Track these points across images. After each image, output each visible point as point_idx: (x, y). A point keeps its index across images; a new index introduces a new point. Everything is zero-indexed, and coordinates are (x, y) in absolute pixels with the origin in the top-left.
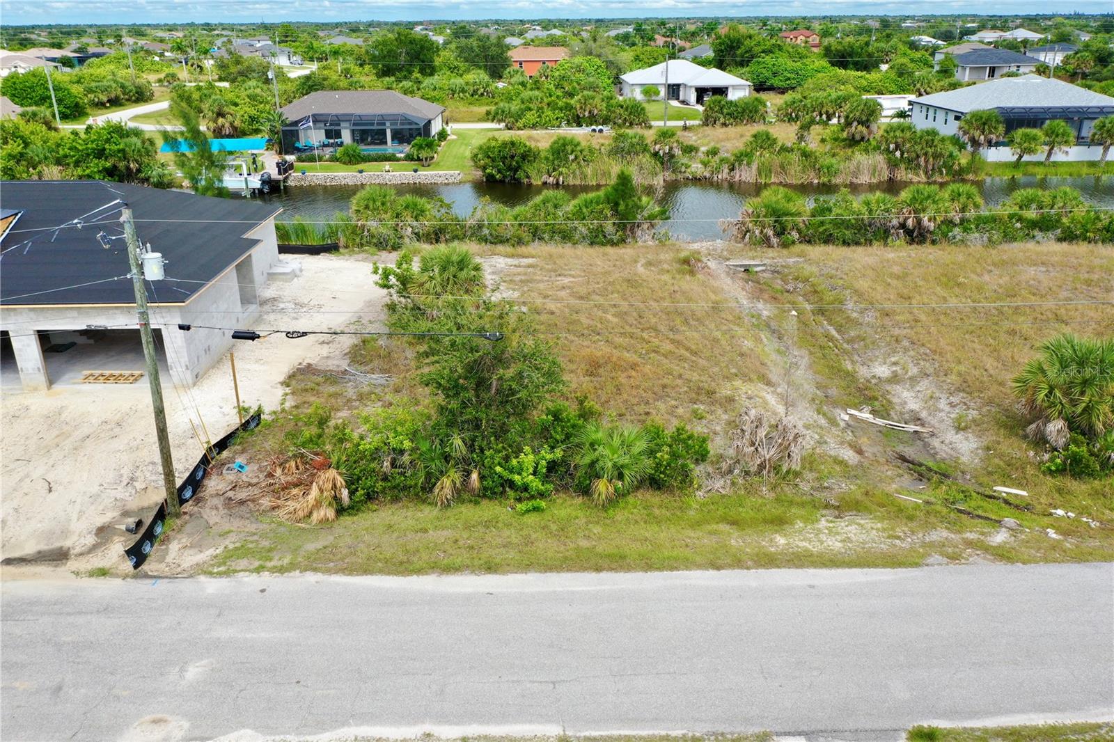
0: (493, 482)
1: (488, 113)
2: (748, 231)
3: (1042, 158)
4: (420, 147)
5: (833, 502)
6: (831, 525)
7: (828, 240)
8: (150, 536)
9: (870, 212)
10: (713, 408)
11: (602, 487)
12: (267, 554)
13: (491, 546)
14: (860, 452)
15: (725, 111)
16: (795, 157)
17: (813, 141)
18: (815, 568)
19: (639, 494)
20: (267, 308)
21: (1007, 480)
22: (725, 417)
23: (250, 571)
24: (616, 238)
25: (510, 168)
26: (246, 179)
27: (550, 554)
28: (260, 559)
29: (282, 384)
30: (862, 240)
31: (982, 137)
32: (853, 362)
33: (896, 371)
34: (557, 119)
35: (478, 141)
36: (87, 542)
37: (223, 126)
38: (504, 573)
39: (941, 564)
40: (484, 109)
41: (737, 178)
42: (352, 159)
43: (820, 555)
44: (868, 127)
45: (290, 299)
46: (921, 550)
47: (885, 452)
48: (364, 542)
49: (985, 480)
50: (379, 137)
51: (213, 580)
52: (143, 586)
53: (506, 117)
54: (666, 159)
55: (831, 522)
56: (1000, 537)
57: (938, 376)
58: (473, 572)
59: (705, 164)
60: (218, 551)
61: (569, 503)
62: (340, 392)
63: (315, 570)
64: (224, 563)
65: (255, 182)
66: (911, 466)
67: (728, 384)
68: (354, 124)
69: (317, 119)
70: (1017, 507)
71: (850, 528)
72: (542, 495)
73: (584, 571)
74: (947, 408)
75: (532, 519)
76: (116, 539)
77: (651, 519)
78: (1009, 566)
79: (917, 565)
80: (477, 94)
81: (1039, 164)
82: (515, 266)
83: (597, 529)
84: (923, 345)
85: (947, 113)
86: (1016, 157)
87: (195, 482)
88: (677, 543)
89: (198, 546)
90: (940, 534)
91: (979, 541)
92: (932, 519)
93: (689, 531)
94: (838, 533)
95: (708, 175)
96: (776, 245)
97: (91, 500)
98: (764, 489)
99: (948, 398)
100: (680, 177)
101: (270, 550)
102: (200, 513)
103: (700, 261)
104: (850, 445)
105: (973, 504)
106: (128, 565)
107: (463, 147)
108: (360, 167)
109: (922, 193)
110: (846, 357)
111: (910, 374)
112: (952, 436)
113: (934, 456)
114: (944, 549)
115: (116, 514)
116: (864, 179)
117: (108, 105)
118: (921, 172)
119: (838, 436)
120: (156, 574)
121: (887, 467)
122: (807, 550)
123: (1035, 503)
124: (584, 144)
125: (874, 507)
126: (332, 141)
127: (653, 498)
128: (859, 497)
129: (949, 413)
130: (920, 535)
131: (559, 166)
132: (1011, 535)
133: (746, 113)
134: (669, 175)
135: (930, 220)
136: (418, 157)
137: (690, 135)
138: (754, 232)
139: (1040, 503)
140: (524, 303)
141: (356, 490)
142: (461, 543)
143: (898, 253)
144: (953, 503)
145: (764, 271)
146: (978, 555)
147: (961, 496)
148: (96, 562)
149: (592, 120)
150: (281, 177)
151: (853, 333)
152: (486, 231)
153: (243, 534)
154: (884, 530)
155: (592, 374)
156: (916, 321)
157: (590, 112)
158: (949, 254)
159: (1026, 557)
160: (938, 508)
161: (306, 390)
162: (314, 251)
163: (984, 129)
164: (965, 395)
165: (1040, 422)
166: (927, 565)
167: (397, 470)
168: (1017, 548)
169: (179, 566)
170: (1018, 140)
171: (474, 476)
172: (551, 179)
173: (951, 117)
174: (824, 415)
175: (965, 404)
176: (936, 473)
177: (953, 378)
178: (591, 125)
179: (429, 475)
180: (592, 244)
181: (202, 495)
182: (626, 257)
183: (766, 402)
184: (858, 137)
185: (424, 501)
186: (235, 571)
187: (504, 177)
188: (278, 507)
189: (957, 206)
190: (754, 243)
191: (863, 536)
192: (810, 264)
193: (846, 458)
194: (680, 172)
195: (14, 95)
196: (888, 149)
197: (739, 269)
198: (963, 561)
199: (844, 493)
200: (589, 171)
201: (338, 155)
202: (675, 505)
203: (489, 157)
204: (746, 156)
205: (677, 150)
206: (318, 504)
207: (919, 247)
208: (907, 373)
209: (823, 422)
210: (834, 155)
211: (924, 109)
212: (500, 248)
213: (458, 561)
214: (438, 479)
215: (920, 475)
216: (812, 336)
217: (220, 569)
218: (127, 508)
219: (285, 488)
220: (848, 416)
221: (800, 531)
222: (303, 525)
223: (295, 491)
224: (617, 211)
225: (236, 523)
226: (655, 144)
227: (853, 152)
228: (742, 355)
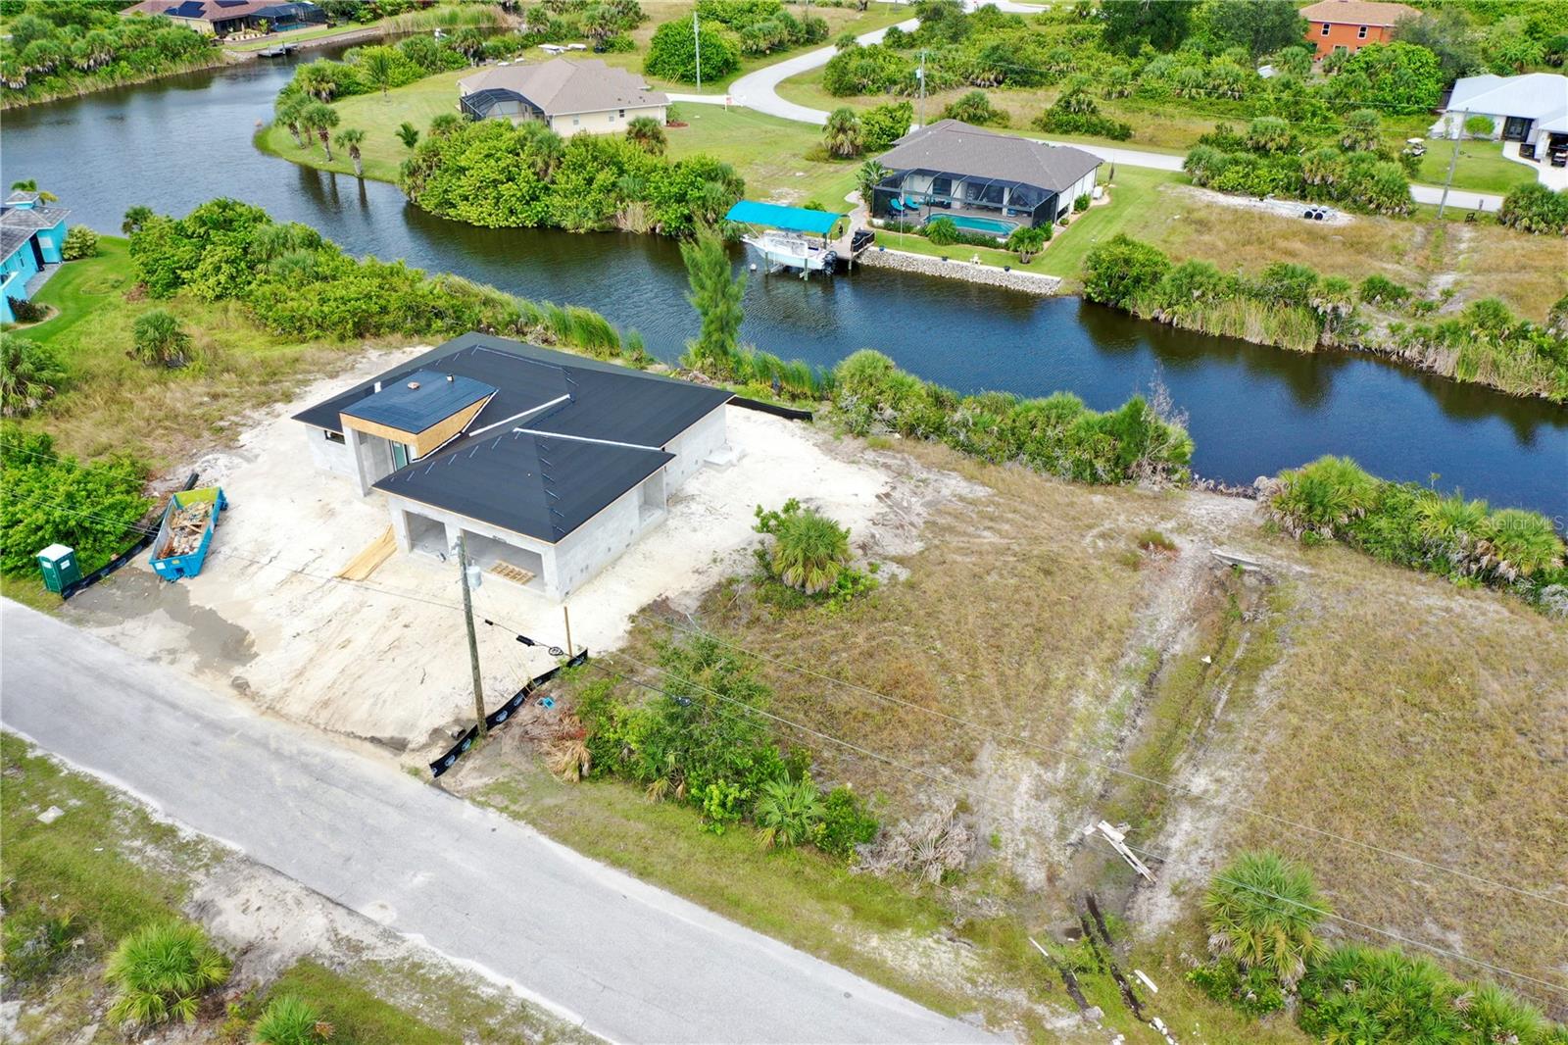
1: (1194, 139)
4: (1021, 240)
5: (958, 923)
6: (934, 945)
8: (457, 752)
11: (768, 834)
12: (517, 796)
13: (660, 853)
14: (1051, 878)
15: (1534, 208)
18: (870, 980)
19: (806, 850)
20: (679, 508)
21: (1155, 967)
23: (497, 808)
24: (1109, 476)
25: (1115, 292)
26: (806, 259)
27: (692, 879)
28: (510, 800)
29: (631, 617)
30: (1416, 564)
32: (1189, 758)
33: (1209, 790)
36: (421, 740)
37: (842, 144)
39: (972, 1023)
41: (1428, 363)
42: (945, 236)
43: (888, 970)
45: (708, 498)
46: (976, 1003)
47: (1083, 886)
48: (583, 811)
49: (1138, 959)
50: (995, 204)
51: (473, 807)
52: (432, 794)
53: (1201, 168)
54: (1329, 318)
55: (938, 942)
56: (1063, 1023)
57: (1230, 819)
58: (629, 873)
60: (490, 781)
63: (535, 825)
64: (488, 794)
65: (818, 262)
66: (1088, 913)
68: (964, 181)
70: (1129, 1000)
71: (945, 954)
74: (1194, 862)
75: (708, 839)
76: (439, 745)
77: (796, 875)
79: (951, 1014)
80: (1216, 92)
82: (960, 497)
87: (511, 708)
88: (791, 909)
89: (482, 771)
90: (1016, 995)
91: (1040, 1017)
92: (1030, 978)
93: (812, 901)
94: (928, 955)
95: (1390, 349)
96: (1296, 541)
97: (441, 701)
99: (1209, 850)
100: (1347, 343)
101: (522, 794)
102: (501, 738)
103: (1167, 546)
104: (1051, 867)
105: (1094, 979)
106: (431, 773)
108: (948, 250)
110: (1191, 748)
111: (1215, 801)
112: (1162, 896)
113: (1123, 910)
114: (998, 1011)
115: (451, 719)
117: (768, 53)
119: (1049, 852)
120: (444, 786)
121: (1061, 905)
125: (992, 943)
126: (937, 199)
127: (813, 857)
128: (993, 927)
129: (1189, 868)
130: (997, 988)
131: (1177, 303)
132: (1077, 1025)
134: (1330, 339)
136: (1017, 250)
139: (1156, 1006)
140: (913, 566)
141: (599, 764)
142: (642, 841)
144: (1079, 969)
145: (1252, 574)
146: (1017, 1030)
147: (1096, 965)
148: (417, 760)
150: (852, 255)
151: (1232, 716)
153: (515, 771)
154: (973, 970)
161: (643, 632)
164: (1224, 855)
166: (960, 1019)
168: (1062, 1039)
169: (461, 785)
171: (681, 787)
172: (1164, 316)
174: (1065, 821)
175: (1213, 866)
176: (1102, 930)
178: (1313, 201)
180: (1072, 480)
181: (512, 720)
185: (642, 791)
186: (490, 805)
187: (1107, 301)
188: (550, 754)
190: (1267, 531)
191: (946, 967)
193: (1029, 880)
194: (1352, 334)
197: (1226, 561)
198: (996, 1029)
199: (986, 917)
200: (1216, 314)
201: (929, 231)
204: (1454, 332)
205: (1345, 310)
208: (1214, 798)
209: (1051, 829)
215: (1085, 925)
217: (482, 799)
218: (460, 716)
219: (563, 738)
220: (1093, 830)
221: (900, 940)
222: (557, 778)
225: (518, 758)
226: (1316, 296)
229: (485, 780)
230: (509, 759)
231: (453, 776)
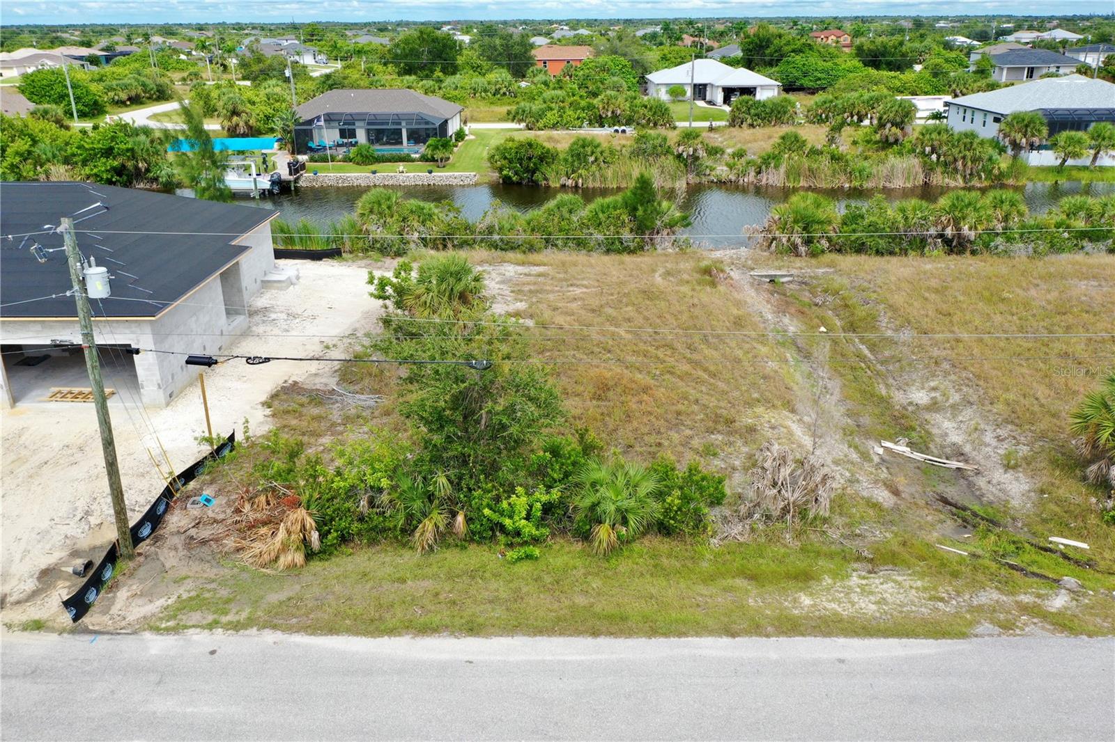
0: (482, 525)
1: (509, 113)
2: (774, 239)
3: (1088, 163)
4: (436, 148)
5: (866, 554)
6: (864, 582)
7: (860, 248)
8: (96, 582)
9: (906, 219)
10: (732, 439)
11: (603, 533)
12: (222, 606)
13: (475, 602)
14: (896, 493)
15: (752, 111)
16: (825, 162)
17: (844, 144)
18: (846, 636)
19: (646, 542)
20: (257, 318)
21: (1065, 530)
22: (745, 449)
23: (203, 627)
24: (632, 245)
25: (527, 170)
26: (255, 179)
27: (541, 613)
28: (215, 613)
29: (263, 404)
30: (897, 250)
31: (1024, 140)
32: (888, 386)
33: (935, 397)
34: (578, 118)
35: (495, 142)
36: (26, 588)
37: (237, 125)
38: (488, 635)
39: (991, 635)
40: (504, 109)
41: (764, 182)
42: (366, 159)
43: (851, 621)
44: (902, 129)
45: (283, 309)
46: (968, 616)
47: (924, 492)
48: (333, 593)
49: (1039, 528)
50: (395, 137)
51: (159, 637)
52: (82, 641)
53: (526, 117)
54: (689, 161)
55: (864, 578)
56: (1059, 601)
57: (983, 405)
58: (452, 634)
59: (731, 167)
60: (170, 602)
61: (567, 549)
62: (324, 415)
63: (275, 627)
64: (175, 617)
65: (265, 183)
66: (954, 510)
67: (749, 411)
68: (369, 124)
69: (330, 118)
70: (1077, 562)
71: (885, 586)
72: (536, 541)
73: (578, 636)
74: (994, 442)
75: (524, 568)
76: (61, 584)
77: (658, 570)
78: (1072, 640)
79: (963, 635)
80: (498, 94)
81: (1086, 168)
82: (525, 274)
83: (596, 583)
84: (965, 368)
85: (985, 115)
86: (1059, 161)
87: (154, 517)
88: (686, 602)
89: (148, 595)
90: (989, 596)
91: (1036, 606)
92: (980, 577)
93: (701, 587)
94: (871, 593)
95: (733, 178)
96: (804, 254)
97: (38, 537)
98: (788, 536)
99: (995, 430)
100: (704, 180)
101: (228, 601)
102: (157, 554)
103: (722, 271)
104: (885, 484)
105: (1026, 558)
106: (66, 618)
107: (481, 147)
108: (373, 167)
109: (962, 200)
110: (880, 381)
111: (951, 401)
112: (999, 475)
113: (980, 497)
114: (995, 615)
115: (64, 554)
116: (898, 183)
117: (128, 103)
118: (959, 176)
119: (872, 473)
120: (96, 628)
121: (926, 511)
122: (836, 614)
123: (1098, 558)
124: (605, 145)
125: (913, 560)
126: (345, 141)
127: (662, 544)
128: (896, 548)
129: (996, 448)
130: (967, 597)
131: (579, 168)
132: (1073, 599)
133: (773, 114)
134: (693, 179)
135: (970, 229)
136: (433, 157)
137: (716, 136)
138: (780, 240)
139: (1104, 559)
140: (531, 317)
141: (329, 532)
142: (441, 597)
143: (937, 264)
144: (1003, 556)
145: (791, 282)
146: (1035, 624)
147: (1012, 547)
148: (33, 612)
149: (615, 120)
150: (292, 178)
151: (887, 353)
152: (496, 237)
153: (201, 581)
154: (925, 589)
155: (599, 398)
156: (958, 341)
157: (613, 112)
158: (991, 265)
159: (1091, 628)
160: (987, 562)
161: (288, 412)
162: (316, 256)
163: (1026, 131)
164: (1014, 428)
165: (1103, 463)
166: (976, 636)
167: (375, 510)
168: (1080, 615)
169: (124, 619)
170: (1062, 144)
171: (460, 518)
172: (570, 181)
173: (990, 119)
174: (856, 448)
175: (1015, 438)
176: (983, 519)
177: (999, 407)
178: (614, 125)
179: (410, 517)
180: (608, 251)
181: (161, 532)
182: (642, 265)
183: (791, 433)
184: (891, 139)
185: (404, 545)
186: (186, 627)
187: (522, 179)
188: (243, 549)
189: (999, 214)
190: (781, 252)
191: (900, 596)
192: (841, 275)
193: (881, 500)
194: (705, 175)
195: (32, 93)
196: (924, 152)
197: (764, 279)
198: (1018, 631)
199: (877, 542)
200: (609, 173)
201: (351, 156)
202: (687, 554)
203: (505, 158)
204: (774, 158)
205: (701, 152)
206: (285, 548)
207: (958, 258)
208: (947, 400)
209: (854, 456)
210: (866, 158)
211: (961, 110)
212: (510, 255)
213: (436, 620)
214: (420, 522)
215: (965, 520)
216: (842, 355)
217: (169, 624)
218: (77, 547)
219: (251, 527)
220: (882, 449)
221: (828, 590)
222: (268, 571)
223: (263, 530)
224: (635, 216)
225: (196, 567)
226: (679, 145)
227: (886, 155)
228: (765, 377)
229: (161, 602)
230: (184, 572)
231: (106, 611)
